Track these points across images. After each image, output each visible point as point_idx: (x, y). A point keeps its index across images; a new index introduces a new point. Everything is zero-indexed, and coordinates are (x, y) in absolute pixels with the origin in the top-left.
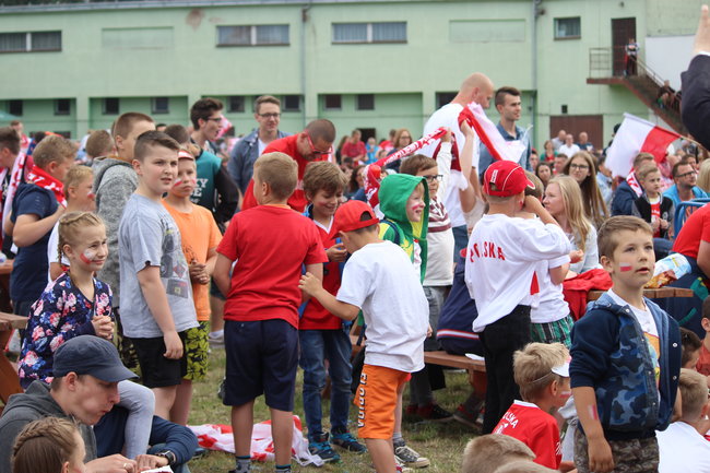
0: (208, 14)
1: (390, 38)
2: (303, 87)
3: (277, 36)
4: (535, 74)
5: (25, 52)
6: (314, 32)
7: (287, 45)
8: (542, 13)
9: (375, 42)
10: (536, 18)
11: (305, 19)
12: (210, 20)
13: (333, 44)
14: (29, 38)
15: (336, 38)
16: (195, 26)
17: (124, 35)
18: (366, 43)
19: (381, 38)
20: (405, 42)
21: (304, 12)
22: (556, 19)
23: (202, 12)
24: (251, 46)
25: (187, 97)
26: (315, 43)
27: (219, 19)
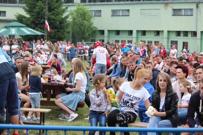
0: (170, 5)
2: (196, 29)
3: (189, 13)
5: (120, 16)
6: (200, 11)
7: (193, 15)
11: (197, 7)
12: (170, 7)
14: (121, 12)
16: (166, 9)
17: (146, 11)
21: (197, 5)
23: (168, 4)
24: (182, 15)
25: (163, 31)
26: (200, 15)
27: (173, 7)
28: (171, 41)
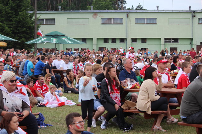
0: (99, 15)
1: (151, 23)
2: (127, 36)
3: (119, 21)
4: (192, 33)
5: (44, 25)
6: (130, 20)
7: (122, 24)
8: (195, 16)
9: (147, 24)
10: (193, 18)
11: (127, 17)
12: (100, 16)
13: (135, 24)
14: (45, 20)
15: (136, 22)
16: (95, 18)
17: (74, 20)
18: (145, 24)
19: (149, 23)
20: (156, 24)
21: (127, 14)
22: (198, 18)
23: (97, 14)
24: (111, 24)
25: (93, 38)
26: (130, 24)
27: (102, 16)
28: (99, 47)
